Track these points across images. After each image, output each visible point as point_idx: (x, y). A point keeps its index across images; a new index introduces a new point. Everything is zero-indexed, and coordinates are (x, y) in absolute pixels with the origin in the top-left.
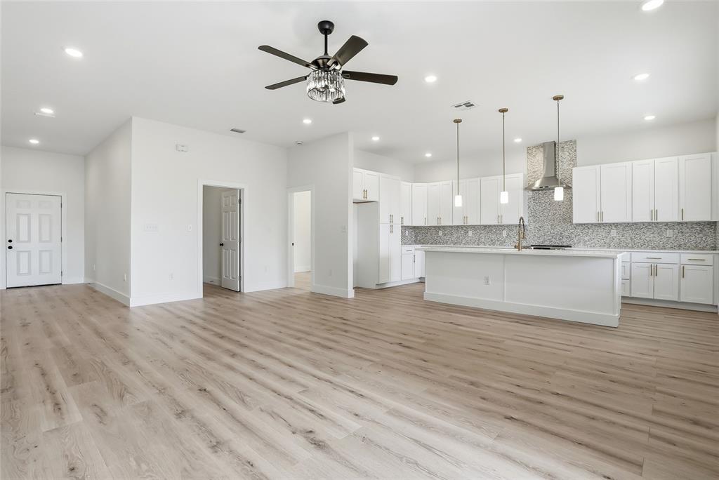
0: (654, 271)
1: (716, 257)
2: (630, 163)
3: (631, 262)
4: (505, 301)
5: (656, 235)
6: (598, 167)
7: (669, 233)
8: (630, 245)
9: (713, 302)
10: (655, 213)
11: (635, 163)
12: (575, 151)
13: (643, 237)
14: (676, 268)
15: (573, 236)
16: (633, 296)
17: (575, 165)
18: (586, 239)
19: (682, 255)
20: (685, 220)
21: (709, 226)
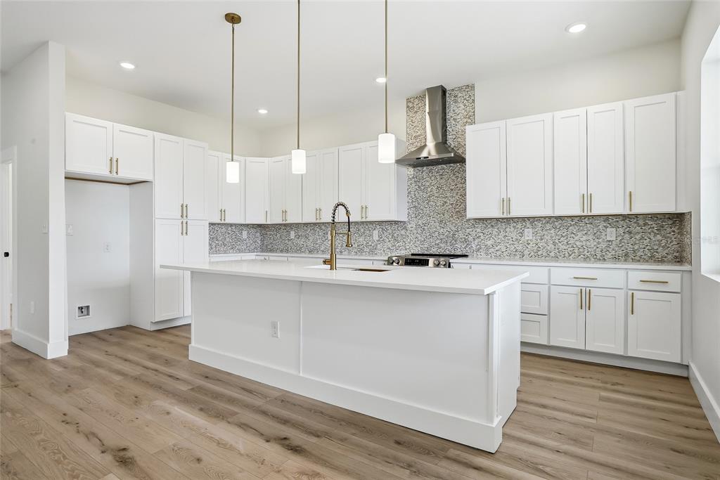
0: (585, 301)
1: (686, 276)
2: (550, 114)
3: (550, 285)
4: (301, 375)
5: (591, 237)
6: (501, 123)
7: (611, 234)
8: (552, 254)
9: (682, 360)
10: (587, 199)
11: (559, 114)
12: (474, 100)
13: (572, 241)
14: (621, 295)
15: (471, 238)
16: (552, 344)
17: (473, 123)
18: (489, 243)
19: (630, 273)
20: (635, 211)
21: (670, 222)
